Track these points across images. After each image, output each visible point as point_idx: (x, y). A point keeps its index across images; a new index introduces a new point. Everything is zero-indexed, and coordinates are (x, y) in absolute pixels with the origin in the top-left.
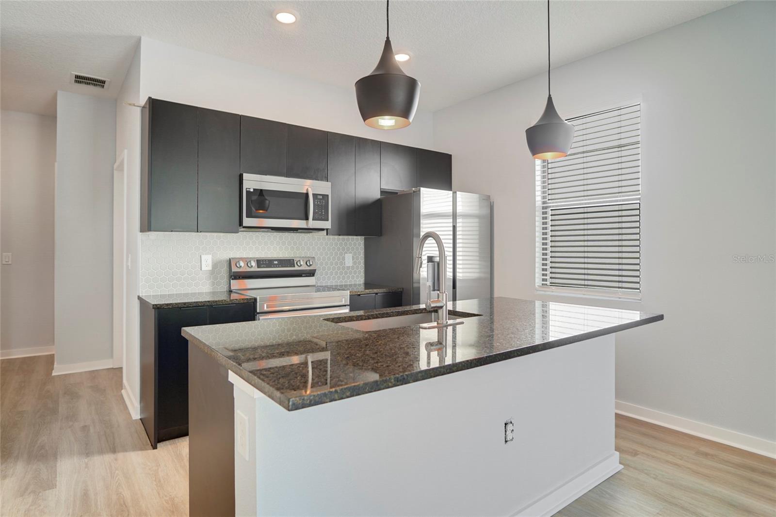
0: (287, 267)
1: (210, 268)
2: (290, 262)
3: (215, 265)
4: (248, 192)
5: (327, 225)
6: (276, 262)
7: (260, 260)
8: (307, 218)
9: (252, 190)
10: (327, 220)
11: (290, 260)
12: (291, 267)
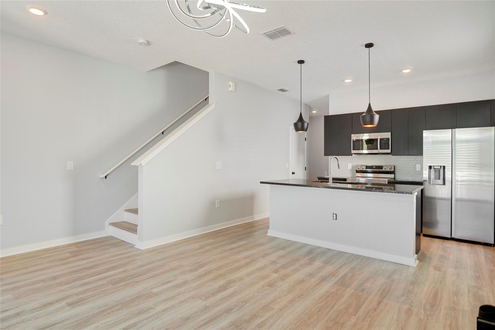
0: (379, 169)
1: (351, 168)
2: (381, 167)
3: (353, 167)
4: (353, 141)
5: (389, 151)
6: (374, 167)
7: (367, 166)
8: (377, 149)
9: (355, 140)
10: (389, 149)
11: (381, 166)
12: (381, 169)
